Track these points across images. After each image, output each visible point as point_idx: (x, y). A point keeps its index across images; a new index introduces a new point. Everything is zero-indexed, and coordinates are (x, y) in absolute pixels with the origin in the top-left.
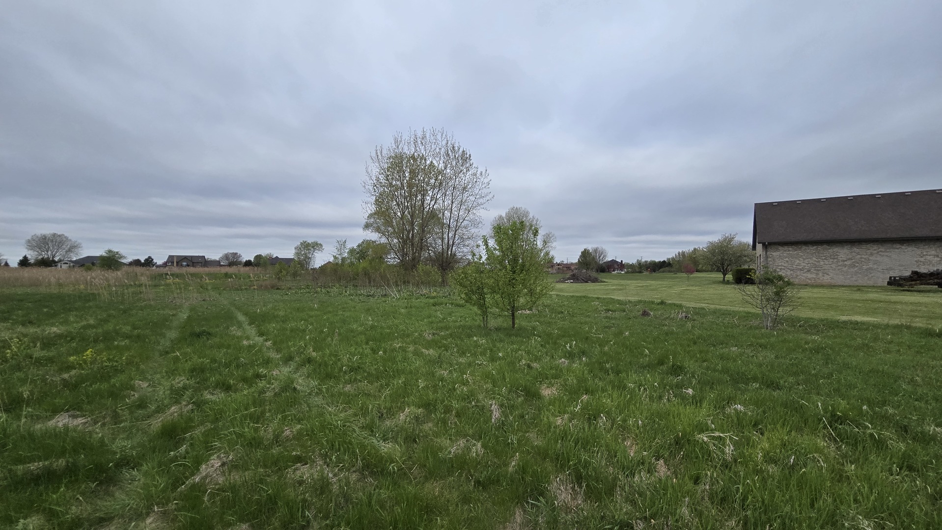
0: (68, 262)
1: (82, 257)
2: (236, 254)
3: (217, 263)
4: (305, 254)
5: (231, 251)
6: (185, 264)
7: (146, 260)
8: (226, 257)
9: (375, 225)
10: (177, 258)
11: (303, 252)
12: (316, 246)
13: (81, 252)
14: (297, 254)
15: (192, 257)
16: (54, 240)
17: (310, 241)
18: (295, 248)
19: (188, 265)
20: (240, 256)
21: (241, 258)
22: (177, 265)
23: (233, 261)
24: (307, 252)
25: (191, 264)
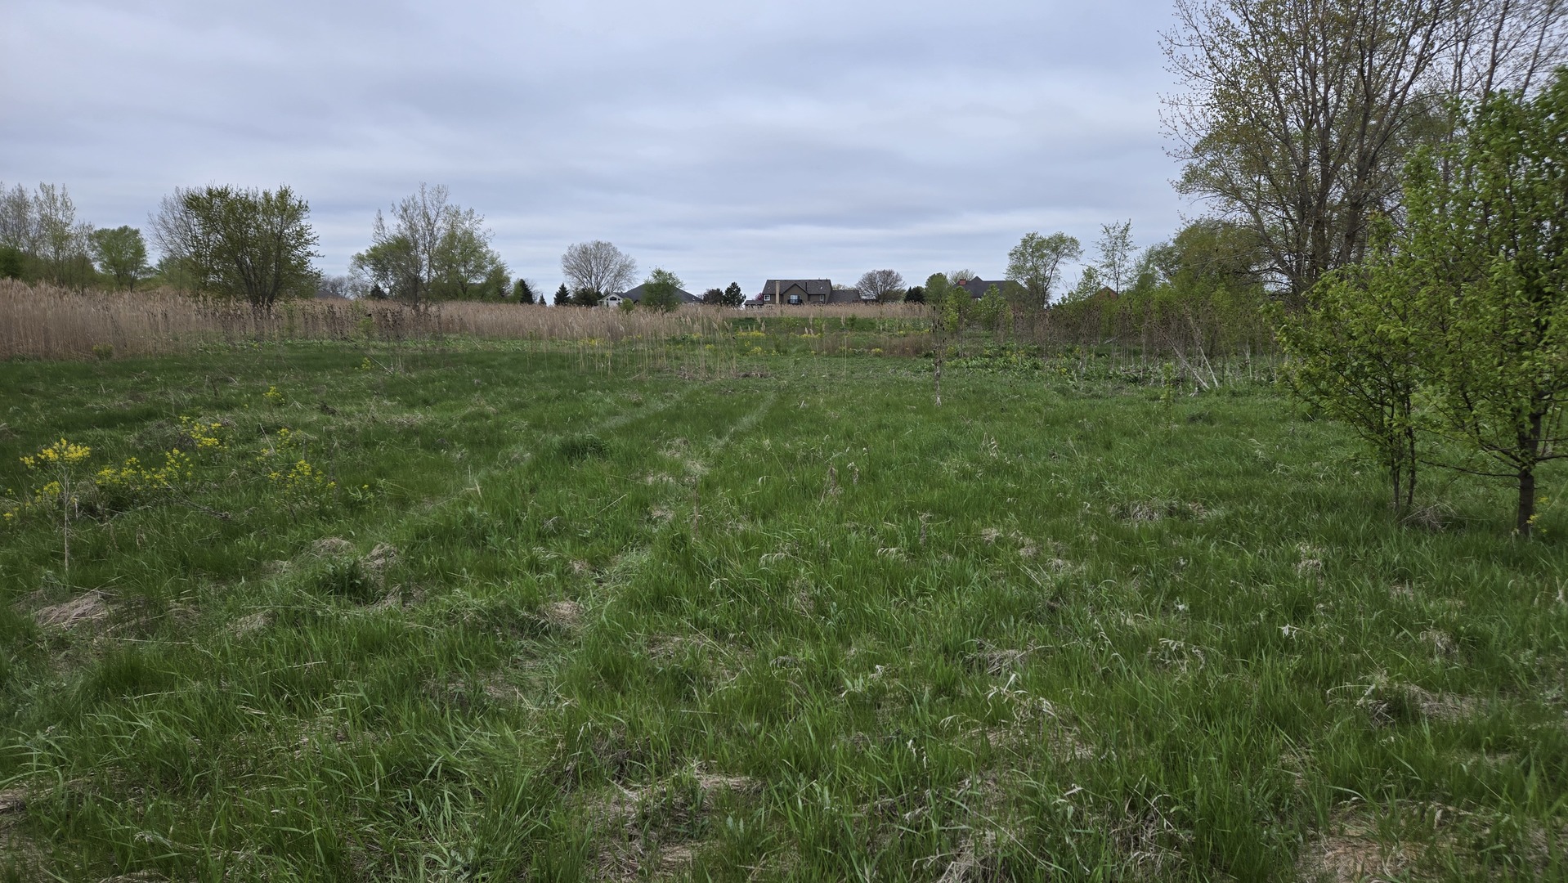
0: (617, 297)
1: (636, 286)
2: (890, 273)
3: (853, 296)
4: (1035, 269)
5: (881, 269)
6: (794, 298)
7: (729, 290)
8: (870, 280)
9: (1217, 174)
10: (781, 287)
11: (1029, 265)
12: (1060, 246)
13: (635, 276)
14: (1017, 270)
15: (807, 282)
16: (598, 255)
17: (1046, 234)
18: (1011, 255)
19: (800, 302)
20: (897, 279)
21: (900, 283)
22: (782, 301)
23: (883, 290)
24: (1040, 262)
25: (804, 297)
